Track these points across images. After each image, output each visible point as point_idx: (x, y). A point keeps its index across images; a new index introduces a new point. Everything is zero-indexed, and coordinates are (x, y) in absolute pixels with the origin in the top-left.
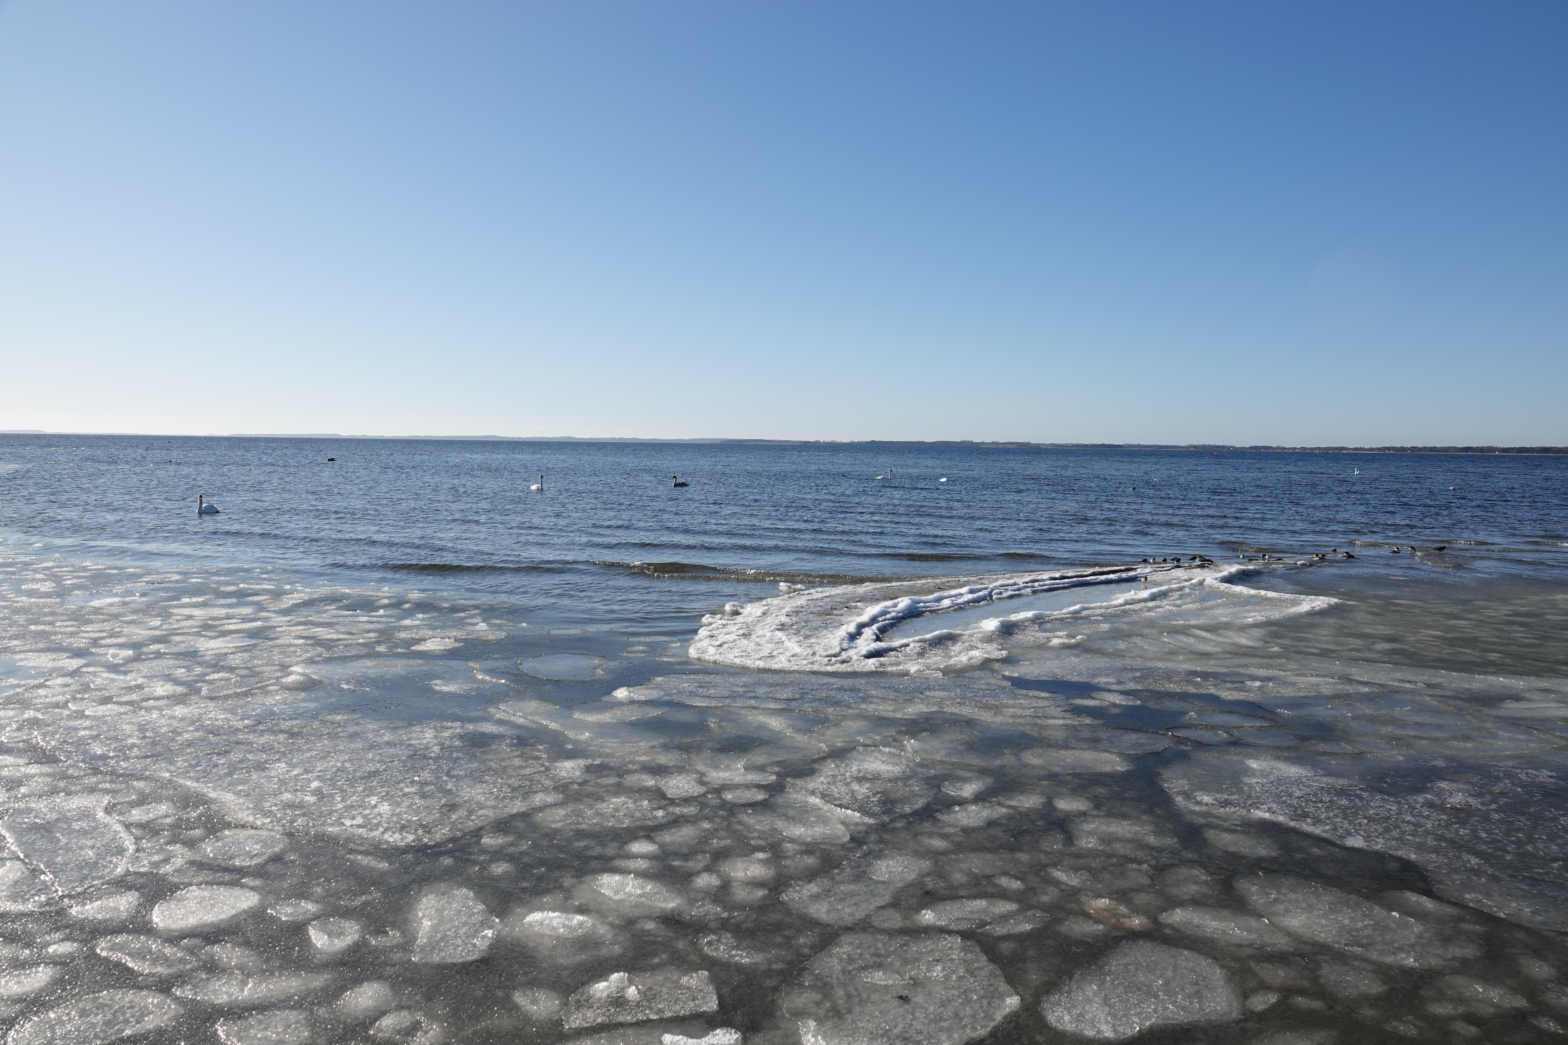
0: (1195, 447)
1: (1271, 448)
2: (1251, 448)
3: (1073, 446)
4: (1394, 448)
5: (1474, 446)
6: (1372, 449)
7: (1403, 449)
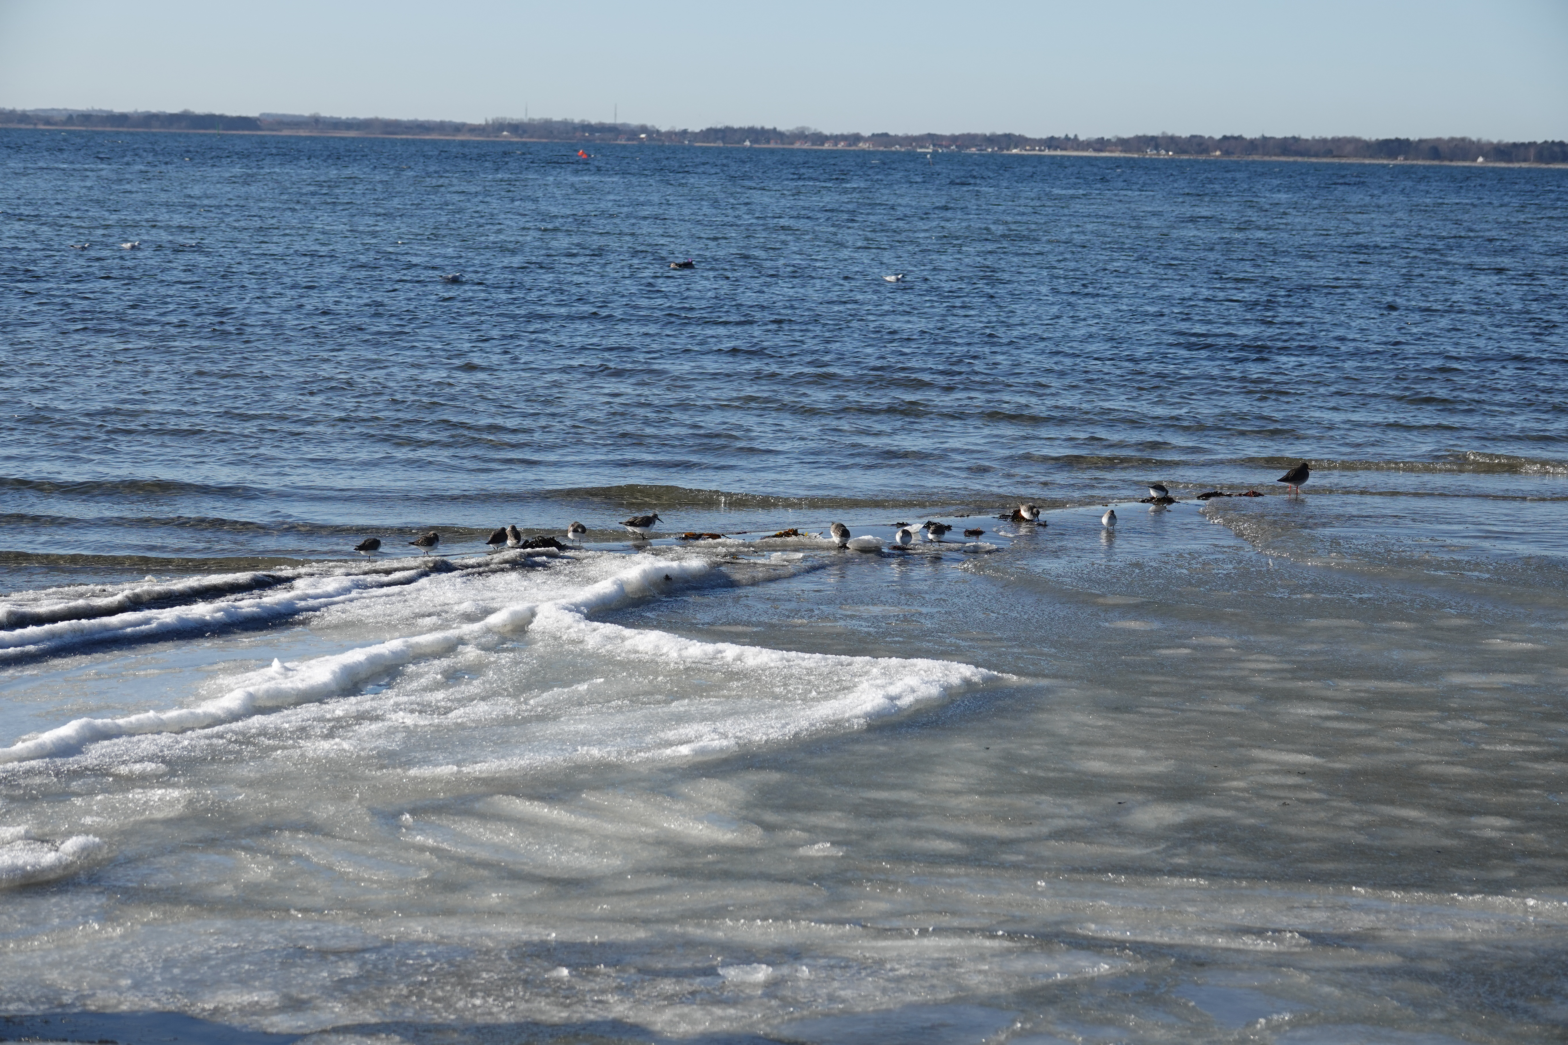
0: (516, 128)
1: (774, 134)
2: (711, 134)
3: (72, 118)
4: (1172, 142)
5: (1414, 137)
6: (1101, 144)
7: (1198, 144)
